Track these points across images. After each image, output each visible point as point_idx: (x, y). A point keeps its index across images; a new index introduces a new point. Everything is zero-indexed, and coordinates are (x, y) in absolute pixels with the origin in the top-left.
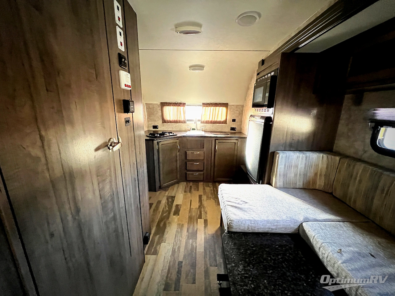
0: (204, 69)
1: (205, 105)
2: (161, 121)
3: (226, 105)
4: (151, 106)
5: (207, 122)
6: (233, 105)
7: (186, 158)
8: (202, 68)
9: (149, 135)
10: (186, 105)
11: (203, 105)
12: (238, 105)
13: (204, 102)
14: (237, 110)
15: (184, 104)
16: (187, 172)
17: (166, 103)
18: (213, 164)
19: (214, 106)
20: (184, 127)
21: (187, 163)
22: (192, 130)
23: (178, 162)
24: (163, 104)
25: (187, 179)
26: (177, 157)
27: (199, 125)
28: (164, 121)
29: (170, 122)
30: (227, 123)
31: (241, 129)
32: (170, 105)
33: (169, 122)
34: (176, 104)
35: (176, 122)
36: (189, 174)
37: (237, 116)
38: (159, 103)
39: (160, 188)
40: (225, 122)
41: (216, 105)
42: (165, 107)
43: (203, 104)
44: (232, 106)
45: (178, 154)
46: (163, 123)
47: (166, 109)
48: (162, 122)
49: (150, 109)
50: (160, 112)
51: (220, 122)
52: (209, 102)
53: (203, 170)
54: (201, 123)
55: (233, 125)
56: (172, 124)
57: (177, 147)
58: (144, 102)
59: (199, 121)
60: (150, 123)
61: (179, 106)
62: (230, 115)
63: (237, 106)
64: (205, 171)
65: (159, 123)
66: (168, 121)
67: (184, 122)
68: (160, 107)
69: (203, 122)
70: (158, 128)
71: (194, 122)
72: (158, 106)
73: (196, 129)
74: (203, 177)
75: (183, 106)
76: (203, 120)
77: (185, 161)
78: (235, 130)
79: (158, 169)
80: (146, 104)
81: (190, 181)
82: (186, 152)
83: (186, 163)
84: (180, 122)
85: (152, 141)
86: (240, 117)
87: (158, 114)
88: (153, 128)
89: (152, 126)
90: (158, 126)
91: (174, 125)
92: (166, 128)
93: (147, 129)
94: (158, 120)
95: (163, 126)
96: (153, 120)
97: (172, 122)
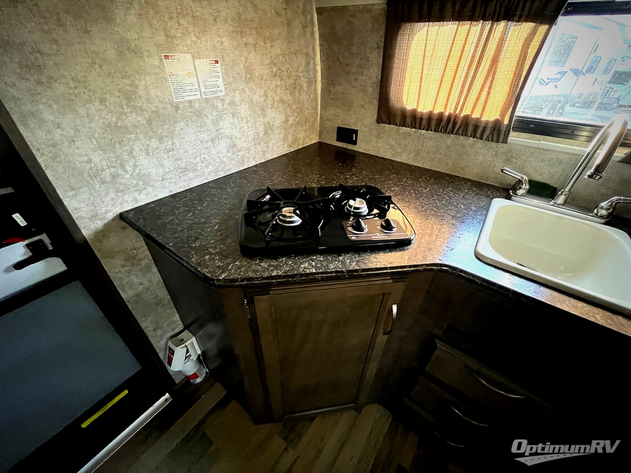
2: (371, 112)
4: (342, 25)
24: (399, 9)
28: (386, 113)
29: (415, 121)
33: (409, 120)
38: (379, 5)
46: (379, 120)
48: (375, 116)
50: (378, 59)
58: (308, 1)
65: (363, 118)
66: (403, 116)
67: (496, 134)
70: (355, 143)
72: (374, 21)
80: (317, 9)
87: (367, 76)
88: (338, 140)
89: (336, 130)
90: (356, 132)
91: (431, 139)
92: (387, 147)
93: (315, 140)
94: (363, 106)
95: (378, 136)
96: (344, 105)
97: (424, 122)
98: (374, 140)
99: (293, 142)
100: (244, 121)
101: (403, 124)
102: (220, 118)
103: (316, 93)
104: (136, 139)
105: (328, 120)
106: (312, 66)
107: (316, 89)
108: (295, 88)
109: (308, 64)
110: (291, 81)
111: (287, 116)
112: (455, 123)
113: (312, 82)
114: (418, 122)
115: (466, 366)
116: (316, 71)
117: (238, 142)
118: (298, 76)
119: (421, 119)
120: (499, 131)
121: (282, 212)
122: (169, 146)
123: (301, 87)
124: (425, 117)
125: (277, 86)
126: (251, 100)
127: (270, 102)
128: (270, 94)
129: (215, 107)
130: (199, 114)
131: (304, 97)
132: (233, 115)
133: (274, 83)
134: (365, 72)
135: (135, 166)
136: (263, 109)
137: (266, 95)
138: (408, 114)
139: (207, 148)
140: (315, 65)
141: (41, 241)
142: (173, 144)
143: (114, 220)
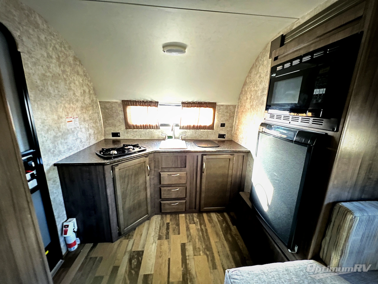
0: (185, 52)
1: (185, 105)
2: (123, 127)
3: (212, 105)
4: (108, 105)
5: (189, 128)
6: (222, 105)
7: (160, 183)
8: (182, 49)
9: (100, 152)
10: (159, 104)
11: (183, 105)
12: (229, 106)
13: (184, 101)
14: (227, 112)
15: (156, 104)
16: (162, 202)
17: (130, 101)
18: (198, 189)
19: (197, 107)
20: (156, 134)
21: (162, 188)
22: (168, 138)
23: (148, 190)
24: (126, 103)
25: (163, 211)
26: (146, 183)
27: (178, 132)
28: (128, 126)
29: (137, 127)
30: (214, 128)
31: (232, 136)
32: (136, 104)
33: (135, 127)
34: (145, 103)
35: (145, 127)
36: (165, 204)
37: (227, 120)
38: (119, 101)
39: (120, 235)
40: (211, 127)
41: (200, 104)
42: (129, 106)
43: (183, 103)
44: (221, 107)
45: (148, 178)
46: (126, 128)
47: (130, 109)
48: (125, 128)
49: (108, 109)
50: (122, 113)
51: (205, 128)
52: (190, 100)
53: (185, 198)
54: (180, 128)
55: (221, 131)
56: (140, 130)
57: (146, 168)
58: (96, 100)
59: (177, 125)
60: (108, 128)
61: (150, 105)
62: (218, 118)
63: (227, 106)
64: (188, 199)
65: (121, 129)
66: (133, 126)
67: (157, 127)
68: (122, 107)
69: (183, 127)
70: (119, 136)
71: (170, 128)
72: (119, 105)
73: (174, 138)
74: (186, 207)
75: (155, 106)
76: (182, 126)
77: (159, 186)
78: (224, 138)
79: (115, 209)
80: (99, 102)
81: (166, 214)
82: (160, 174)
83: (160, 190)
84: (150, 127)
85: (102, 166)
86: (230, 120)
87: (119, 117)
88: (113, 137)
89: (111, 134)
90: (119, 133)
91: (143, 131)
92: (131, 135)
93: (103, 138)
94: (120, 125)
95: (127, 133)
96: (113, 126)
97: (140, 127)
98: (126, 134)
99: (97, 139)
100: (84, 133)
101: (134, 129)
102: (78, 133)
103: (102, 124)
104: (59, 140)
105: (107, 131)
106: (99, 116)
107: (101, 122)
108: (96, 122)
109: (98, 115)
110: (94, 121)
111: (95, 131)
112: (147, 126)
113: (100, 120)
114: (138, 127)
115: (168, 175)
116: (101, 117)
117: (82, 140)
118: (96, 119)
119: (139, 127)
120: (158, 127)
121: (110, 152)
122: (66, 142)
123: (97, 122)
124: (140, 126)
125: (91, 122)
126: (85, 127)
127: (90, 127)
128: (90, 125)
129: (77, 130)
130: (73, 132)
131: (98, 125)
132: (81, 131)
133: (90, 121)
134: (118, 116)
135: (58, 148)
136: (88, 129)
137: (89, 125)
138: (135, 126)
139: (75, 142)
140: (100, 115)
141: (33, 173)
142: (67, 141)
143: (52, 166)
